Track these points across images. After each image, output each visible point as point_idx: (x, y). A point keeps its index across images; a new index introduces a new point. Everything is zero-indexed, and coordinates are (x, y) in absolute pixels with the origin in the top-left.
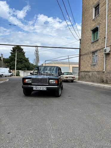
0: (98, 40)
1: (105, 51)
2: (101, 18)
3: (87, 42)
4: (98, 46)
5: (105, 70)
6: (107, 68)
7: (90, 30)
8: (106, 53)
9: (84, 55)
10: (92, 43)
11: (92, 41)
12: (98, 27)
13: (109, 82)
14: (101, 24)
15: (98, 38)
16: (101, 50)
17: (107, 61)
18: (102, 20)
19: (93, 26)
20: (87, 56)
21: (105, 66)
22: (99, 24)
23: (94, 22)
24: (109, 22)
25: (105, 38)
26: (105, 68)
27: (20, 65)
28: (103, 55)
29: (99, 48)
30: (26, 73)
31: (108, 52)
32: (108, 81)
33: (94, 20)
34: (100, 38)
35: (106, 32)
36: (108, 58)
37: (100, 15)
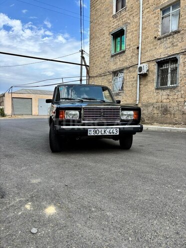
0: (124, 52)
1: (140, 69)
2: (130, 13)
3: (102, 55)
4: (124, 61)
5: (138, 102)
6: (143, 98)
7: (107, 33)
8: (141, 73)
9: (96, 76)
10: (112, 56)
11: (113, 53)
12: (125, 29)
13: (146, 121)
14: (129, 23)
15: (123, 48)
16: (131, 69)
17: (142, 86)
18: (131, 18)
19: (115, 26)
20: (103, 79)
21: (138, 95)
22: (126, 24)
23: (115, 19)
24: (146, 21)
25: (138, 48)
26: (138, 99)
28: (134, 78)
29: (126, 64)
31: (144, 71)
32: (145, 119)
33: (115, 16)
34: (128, 47)
35: (140, 38)
36: (144, 82)
37: (127, 9)
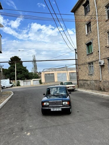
0: (92, 53)
1: (100, 63)
2: (93, 34)
3: (83, 54)
4: (93, 58)
5: (101, 79)
6: (103, 77)
7: (84, 44)
8: (101, 65)
9: (81, 65)
10: (87, 55)
11: (88, 53)
12: (92, 42)
13: (106, 90)
14: (94, 39)
15: (92, 51)
16: (97, 62)
17: (102, 71)
18: (94, 36)
19: (87, 40)
20: (84, 66)
21: (101, 76)
22: (92, 39)
23: (87, 37)
24: (101, 38)
25: (99, 51)
26: (101, 78)
27: (19, 75)
28: (98, 67)
29: (94, 59)
30: (26, 82)
31: (102, 64)
32: (106, 89)
33: (87, 36)
34: (94, 51)
35: (99, 47)
36: (103, 69)
37: (92, 32)
